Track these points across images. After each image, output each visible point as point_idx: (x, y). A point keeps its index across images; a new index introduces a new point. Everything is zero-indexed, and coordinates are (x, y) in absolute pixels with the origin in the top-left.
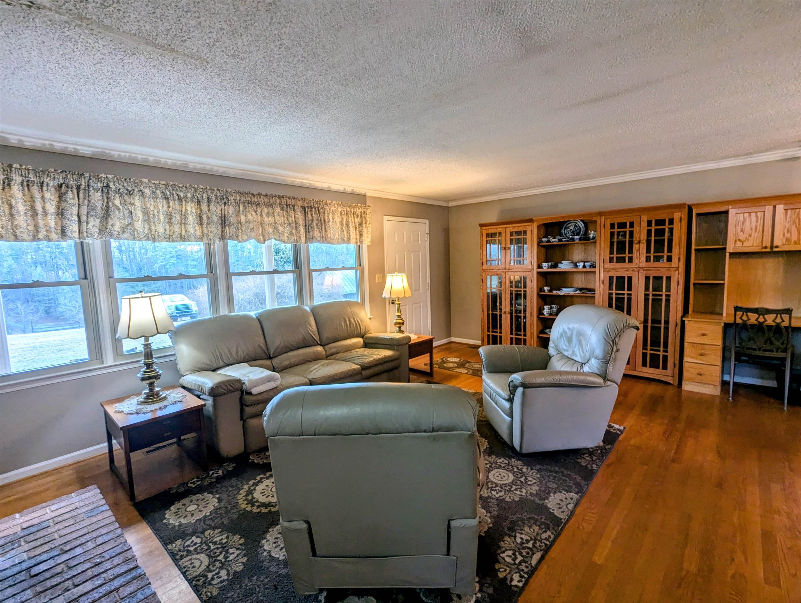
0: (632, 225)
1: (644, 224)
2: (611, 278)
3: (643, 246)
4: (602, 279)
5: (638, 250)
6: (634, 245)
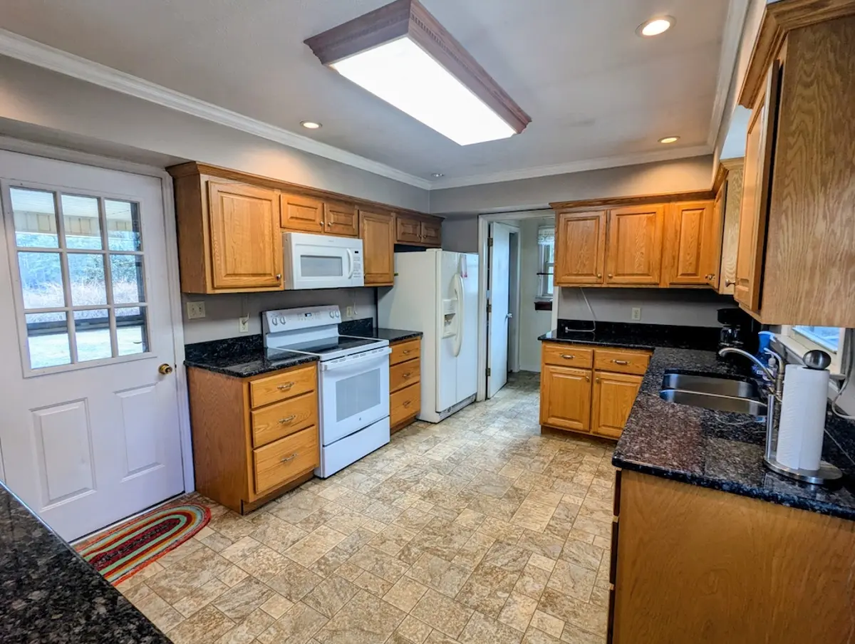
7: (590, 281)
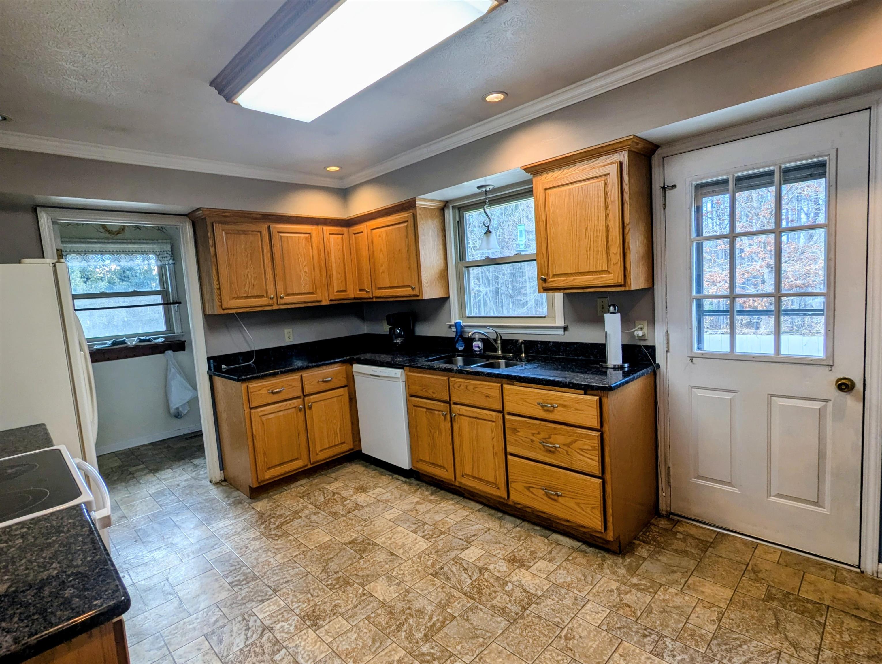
7: (260, 304)
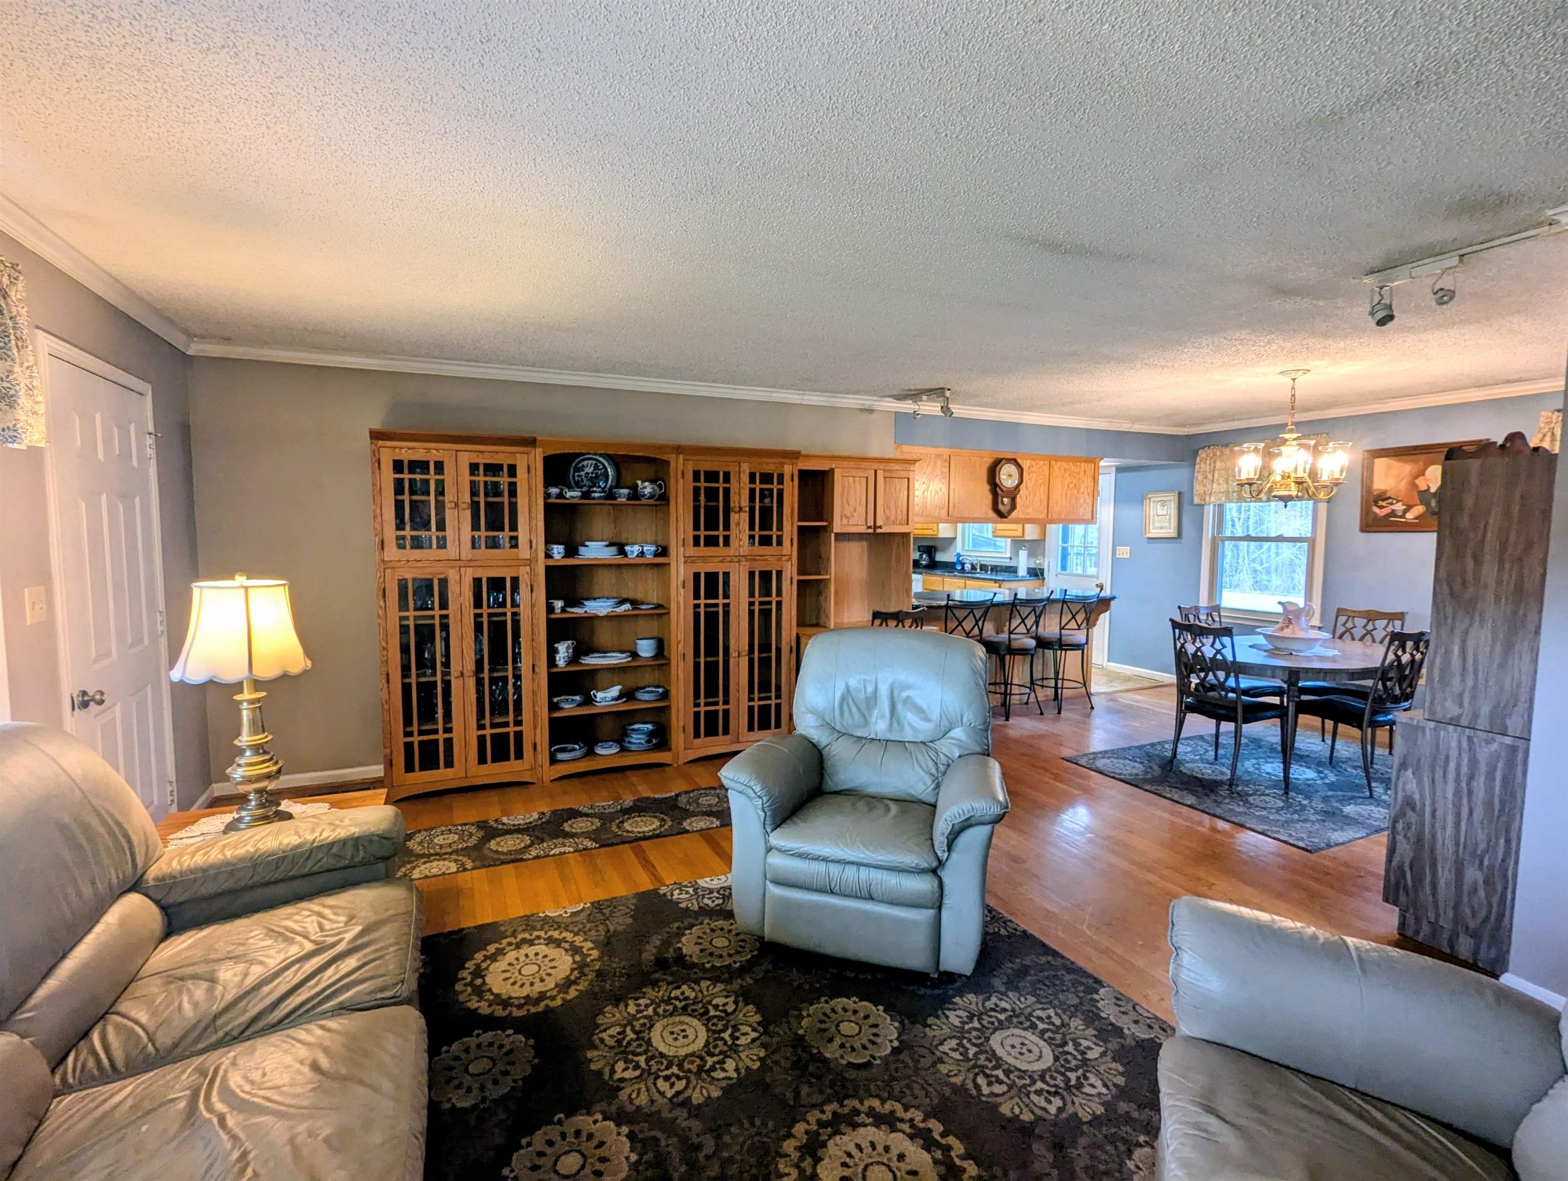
0: (727, 478)
1: (745, 478)
2: (697, 576)
3: (745, 517)
4: (681, 578)
5: (738, 524)
6: (732, 515)
